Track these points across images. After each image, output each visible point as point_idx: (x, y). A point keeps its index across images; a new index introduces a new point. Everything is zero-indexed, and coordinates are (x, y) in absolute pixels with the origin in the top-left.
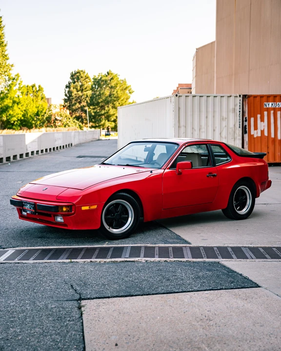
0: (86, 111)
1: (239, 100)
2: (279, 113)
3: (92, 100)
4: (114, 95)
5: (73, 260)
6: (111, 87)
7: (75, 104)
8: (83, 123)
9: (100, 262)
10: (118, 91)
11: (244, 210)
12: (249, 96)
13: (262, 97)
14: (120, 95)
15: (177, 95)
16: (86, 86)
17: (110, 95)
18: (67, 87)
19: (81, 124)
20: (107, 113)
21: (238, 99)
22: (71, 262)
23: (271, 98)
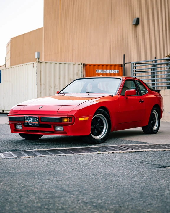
9: (119, 153)
11: (155, 127)
12: (86, 65)
15: (39, 62)
21: (81, 66)
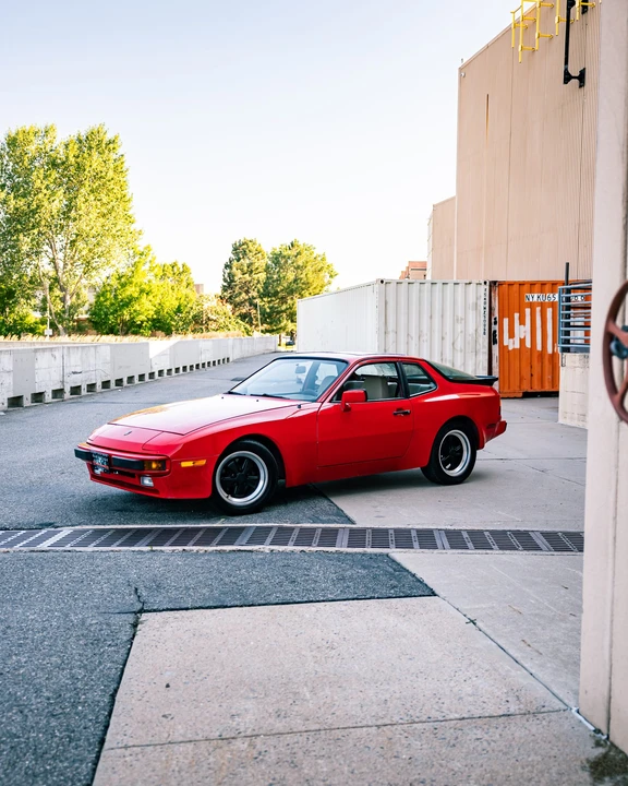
0: (256, 306)
1: (484, 290)
2: (549, 312)
3: (267, 288)
4: (301, 279)
5: (154, 548)
6: (298, 267)
7: (240, 293)
8: (251, 324)
9: (197, 551)
10: (308, 274)
11: (458, 469)
12: (501, 284)
13: (521, 284)
14: (310, 281)
16: (256, 265)
17: (295, 281)
18: (226, 266)
19: (248, 326)
20: (291, 308)
21: (483, 287)
22: (152, 551)
23: (537, 287)
